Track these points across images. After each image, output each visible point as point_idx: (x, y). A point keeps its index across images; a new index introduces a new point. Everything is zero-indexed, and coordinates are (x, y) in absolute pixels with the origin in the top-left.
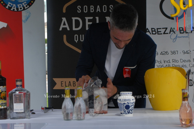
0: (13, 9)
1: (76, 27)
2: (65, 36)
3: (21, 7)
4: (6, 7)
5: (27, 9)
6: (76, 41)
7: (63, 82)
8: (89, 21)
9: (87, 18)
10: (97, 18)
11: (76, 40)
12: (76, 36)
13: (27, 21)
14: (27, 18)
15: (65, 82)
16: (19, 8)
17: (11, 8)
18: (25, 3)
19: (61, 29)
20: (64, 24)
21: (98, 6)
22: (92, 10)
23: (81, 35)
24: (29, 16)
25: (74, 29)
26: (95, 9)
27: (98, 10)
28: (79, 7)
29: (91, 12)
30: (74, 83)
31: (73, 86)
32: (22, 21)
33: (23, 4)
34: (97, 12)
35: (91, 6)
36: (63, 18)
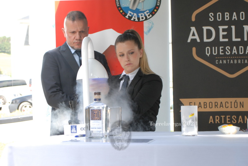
0: (134, 19)
1: (208, 38)
2: (194, 49)
3: (143, 16)
4: (126, 17)
5: (150, 19)
6: (208, 55)
7: (192, 103)
8: (224, 30)
9: (221, 28)
10: (233, 27)
11: (208, 53)
12: (208, 49)
13: (149, 32)
14: (150, 30)
15: (195, 103)
16: (141, 17)
17: (131, 17)
18: (148, 11)
19: (189, 41)
20: (194, 35)
21: (235, 13)
22: (227, 18)
23: (213, 48)
24: (152, 27)
25: (205, 40)
26: (231, 16)
27: (235, 17)
28: (211, 14)
29: (226, 19)
30: (205, 104)
31: (204, 108)
32: (144, 32)
33: (145, 13)
34: (233, 19)
35: (226, 13)
36: (191, 28)
